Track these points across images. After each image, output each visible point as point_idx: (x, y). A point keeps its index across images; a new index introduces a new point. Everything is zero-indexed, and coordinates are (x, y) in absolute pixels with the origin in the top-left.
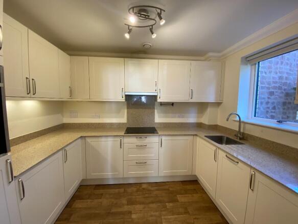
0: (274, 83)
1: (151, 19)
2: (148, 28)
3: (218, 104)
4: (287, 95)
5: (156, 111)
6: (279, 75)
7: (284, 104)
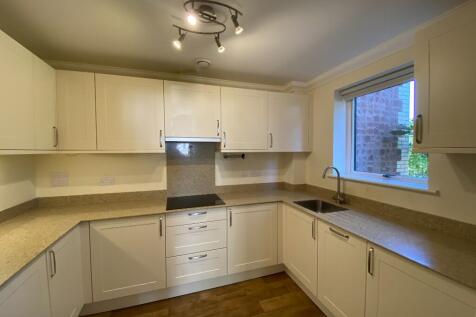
0: (370, 125)
1: (219, 23)
2: (213, 36)
3: (306, 155)
4: (385, 140)
5: (217, 167)
6: (375, 115)
7: (382, 152)
